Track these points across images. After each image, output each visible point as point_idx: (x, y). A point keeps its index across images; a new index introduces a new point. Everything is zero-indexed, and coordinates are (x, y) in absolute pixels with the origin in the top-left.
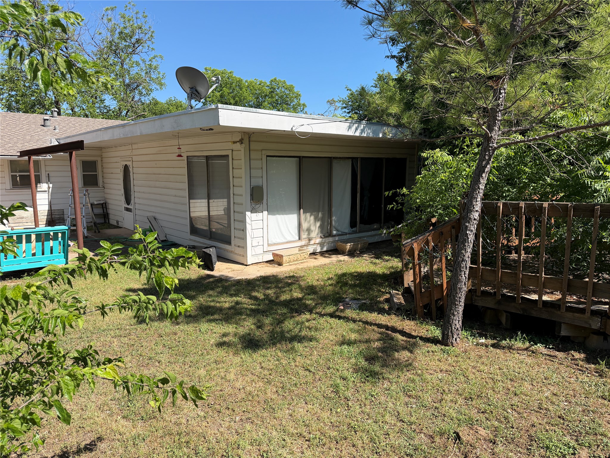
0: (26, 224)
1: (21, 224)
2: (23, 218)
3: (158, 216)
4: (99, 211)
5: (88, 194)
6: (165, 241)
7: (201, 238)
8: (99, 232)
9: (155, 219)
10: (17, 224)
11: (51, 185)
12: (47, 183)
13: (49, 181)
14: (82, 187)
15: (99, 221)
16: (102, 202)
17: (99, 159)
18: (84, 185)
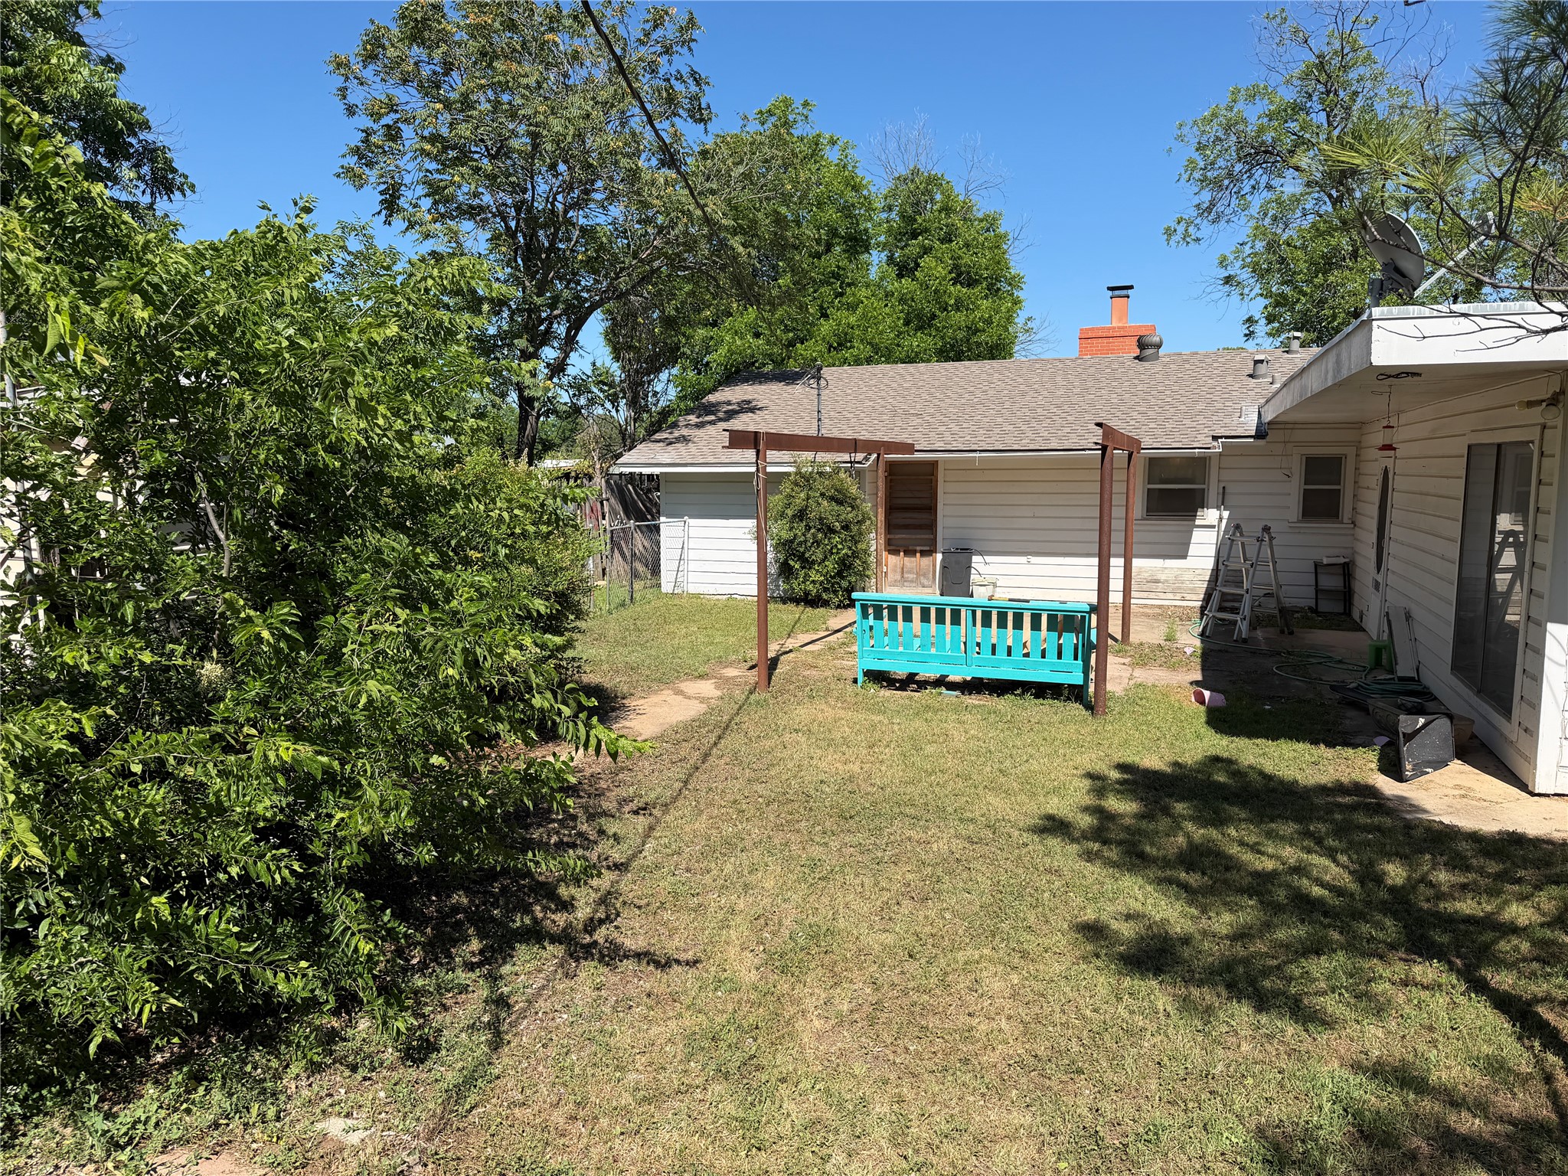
0: (1162, 596)
1: (1152, 595)
2: (1157, 581)
3: (1417, 613)
4: (1332, 582)
5: (1271, 539)
6: (1412, 679)
7: (1466, 685)
8: (1291, 633)
9: (1408, 617)
10: (1145, 595)
11: (1226, 514)
12: (1218, 508)
13: (1222, 503)
14: (1299, 521)
15: (1325, 606)
16: (1342, 560)
17: (1351, 451)
18: (1304, 515)
